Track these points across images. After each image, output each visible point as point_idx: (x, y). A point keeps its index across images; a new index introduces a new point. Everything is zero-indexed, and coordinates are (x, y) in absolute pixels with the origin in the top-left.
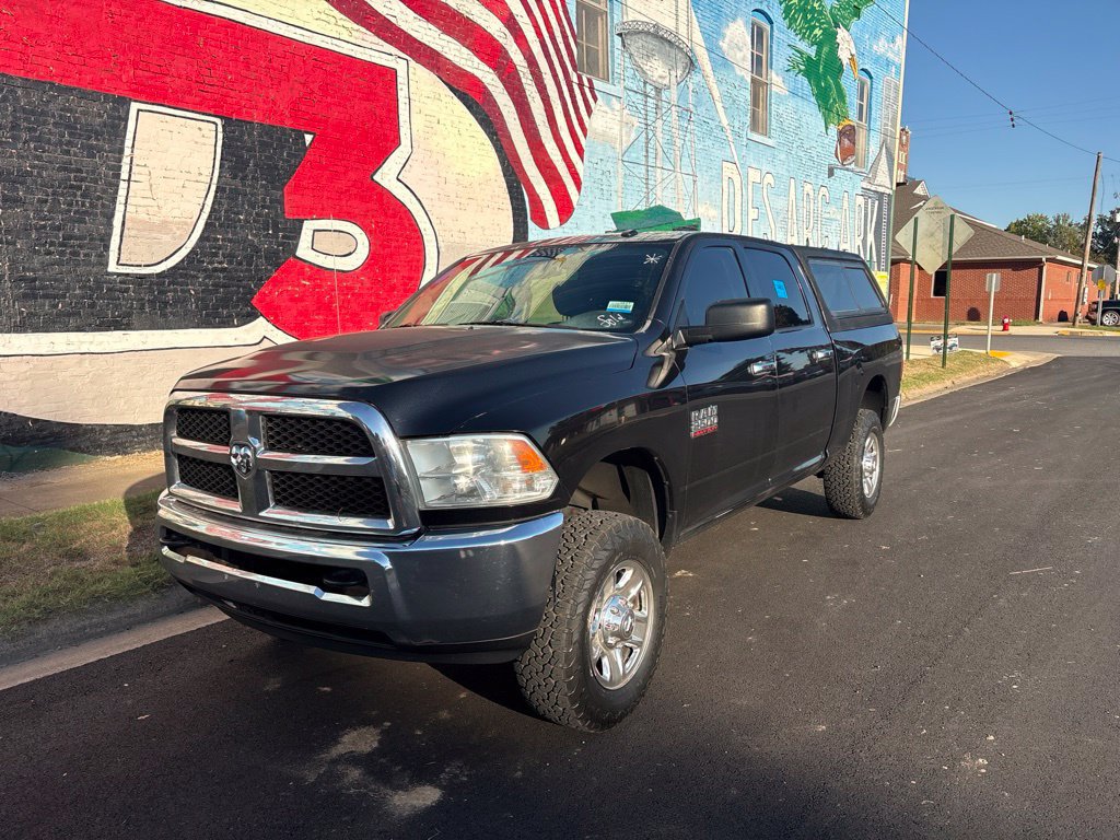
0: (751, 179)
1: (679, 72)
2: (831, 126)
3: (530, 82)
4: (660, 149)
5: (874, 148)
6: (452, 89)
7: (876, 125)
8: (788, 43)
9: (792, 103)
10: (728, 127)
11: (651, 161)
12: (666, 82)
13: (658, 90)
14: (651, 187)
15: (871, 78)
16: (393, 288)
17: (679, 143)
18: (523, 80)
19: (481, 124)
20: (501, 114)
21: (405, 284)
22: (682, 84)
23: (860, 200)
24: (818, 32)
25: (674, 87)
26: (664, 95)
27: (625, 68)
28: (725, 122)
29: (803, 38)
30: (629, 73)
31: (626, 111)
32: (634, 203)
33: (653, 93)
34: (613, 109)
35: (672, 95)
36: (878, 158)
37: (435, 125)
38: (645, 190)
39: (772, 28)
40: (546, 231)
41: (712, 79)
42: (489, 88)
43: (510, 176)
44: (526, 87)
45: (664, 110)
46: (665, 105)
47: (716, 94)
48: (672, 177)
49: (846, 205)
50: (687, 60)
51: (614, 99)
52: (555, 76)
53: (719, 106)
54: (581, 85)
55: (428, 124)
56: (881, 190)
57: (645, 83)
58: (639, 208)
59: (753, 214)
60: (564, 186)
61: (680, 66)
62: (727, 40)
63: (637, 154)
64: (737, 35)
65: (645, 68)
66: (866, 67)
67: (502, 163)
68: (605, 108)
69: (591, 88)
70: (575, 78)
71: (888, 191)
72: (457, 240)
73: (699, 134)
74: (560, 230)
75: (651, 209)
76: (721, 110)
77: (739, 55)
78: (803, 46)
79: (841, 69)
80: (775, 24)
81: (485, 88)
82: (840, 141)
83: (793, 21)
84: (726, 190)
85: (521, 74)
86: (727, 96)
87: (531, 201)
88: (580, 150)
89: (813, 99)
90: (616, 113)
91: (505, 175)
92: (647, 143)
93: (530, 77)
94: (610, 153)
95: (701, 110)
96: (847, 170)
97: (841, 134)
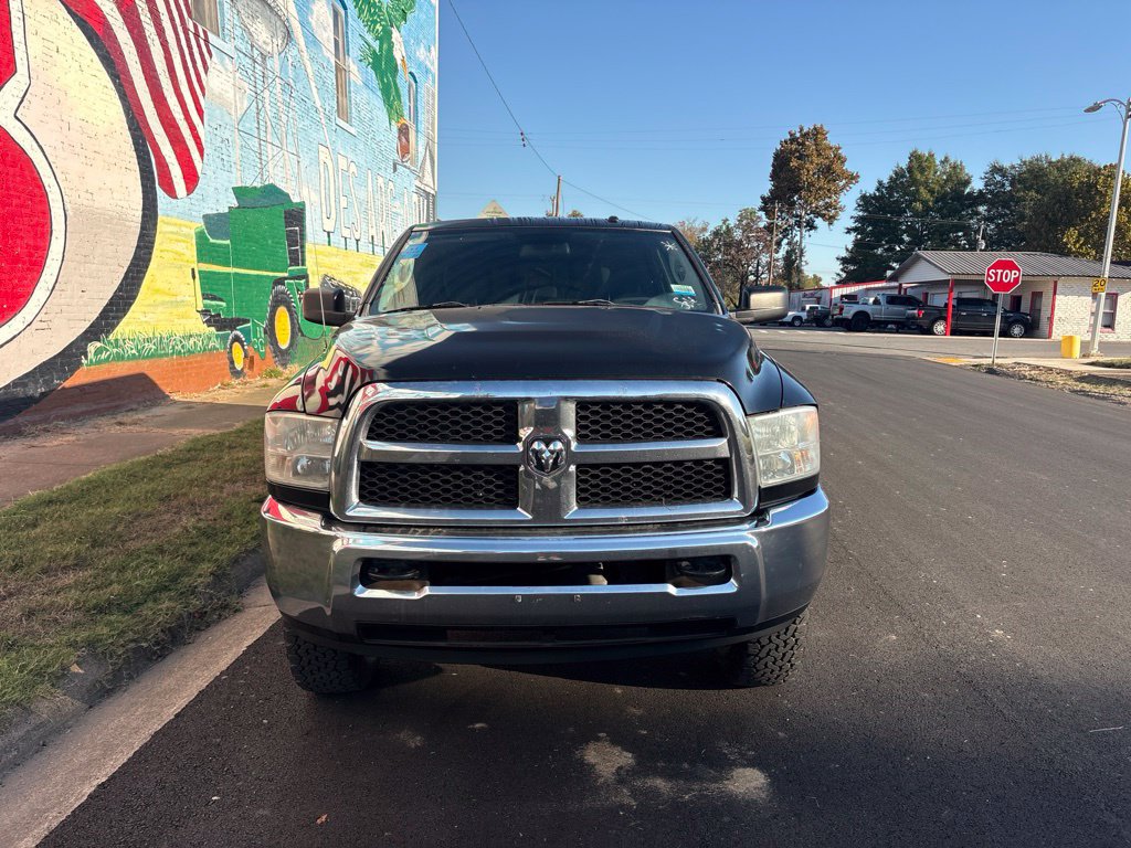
0: (340, 167)
1: (280, 42)
2: (393, 122)
3: (149, 21)
4: (269, 123)
5: (421, 149)
6: (70, 12)
7: (422, 127)
8: (360, 34)
9: (365, 94)
10: (321, 110)
11: (262, 134)
12: (269, 49)
13: (264, 57)
14: (264, 163)
15: (416, 82)
16: (17, 260)
17: (284, 118)
18: (142, 17)
19: (102, 62)
20: (122, 54)
21: (31, 255)
22: (283, 55)
23: (415, 197)
24: (379, 27)
25: (276, 56)
26: (269, 62)
27: (234, 26)
28: (318, 104)
29: (369, 31)
30: (238, 32)
31: (238, 75)
32: (252, 180)
33: (259, 59)
34: (226, 69)
35: (274, 64)
36: (424, 159)
37: (54, 54)
38: (259, 165)
39: (346, 14)
40: (174, 201)
41: (305, 55)
42: (109, 18)
43: (135, 130)
44: (145, 25)
45: (270, 81)
46: (271, 74)
47: (309, 70)
48: (280, 154)
49: (406, 199)
50: (285, 30)
51: (227, 58)
52: (172, 19)
53: (313, 84)
54: (197, 35)
55: (46, 51)
56: (428, 189)
57: (252, 46)
58: (255, 184)
59: (343, 204)
60: (188, 150)
61: (280, 35)
62: (314, 16)
63: (250, 125)
64: (322, 14)
65: (252, 29)
66: (413, 71)
67: (127, 114)
68: (220, 67)
69: (206, 41)
70: (190, 26)
71: (432, 192)
72: (86, 202)
73: (300, 113)
74: (187, 200)
75: (266, 187)
76: (315, 90)
77: (325, 35)
78: (369, 38)
79: (396, 70)
80: (349, 11)
81: (105, 18)
82: (399, 138)
83: (361, 11)
84: (322, 175)
85: (140, 9)
86: (318, 75)
87: (158, 164)
88: (200, 112)
89: (379, 93)
90: (230, 75)
91: (130, 129)
92: (258, 113)
93: (149, 15)
94: (227, 119)
95: (299, 86)
96: (405, 167)
97: (400, 130)
